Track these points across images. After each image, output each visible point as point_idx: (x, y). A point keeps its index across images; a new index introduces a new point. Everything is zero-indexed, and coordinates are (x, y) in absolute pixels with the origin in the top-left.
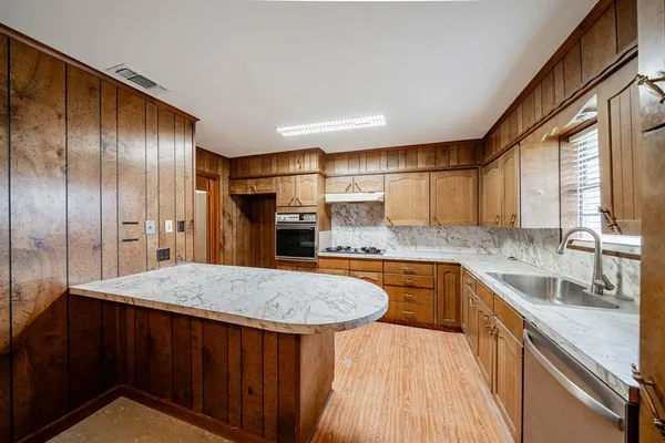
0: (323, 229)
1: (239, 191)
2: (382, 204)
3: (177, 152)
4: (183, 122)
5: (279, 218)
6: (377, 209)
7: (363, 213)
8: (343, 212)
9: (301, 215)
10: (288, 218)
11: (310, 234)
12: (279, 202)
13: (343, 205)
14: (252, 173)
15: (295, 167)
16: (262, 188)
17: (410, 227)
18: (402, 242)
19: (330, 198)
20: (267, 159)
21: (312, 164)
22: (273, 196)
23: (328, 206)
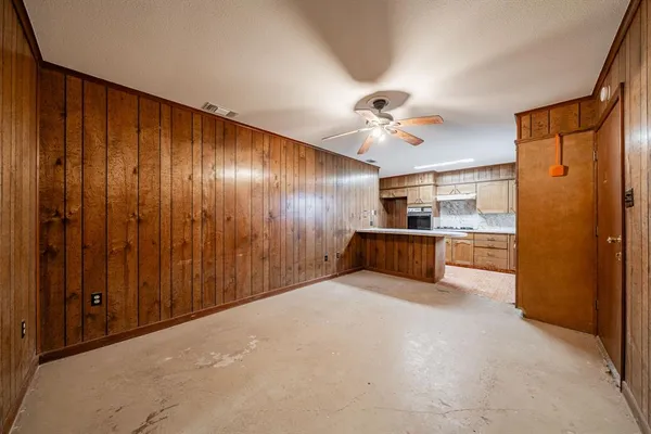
0: (435, 216)
1: (385, 196)
2: (475, 201)
3: (368, 180)
4: (371, 167)
5: (409, 210)
6: (472, 203)
7: (462, 207)
8: (448, 206)
9: (422, 209)
10: (414, 210)
11: (428, 219)
12: (409, 202)
13: (449, 202)
14: (393, 186)
15: (417, 182)
16: (399, 194)
17: (496, 214)
18: (491, 224)
19: (439, 198)
20: (401, 178)
21: (429, 180)
22: (405, 198)
23: (438, 203)
